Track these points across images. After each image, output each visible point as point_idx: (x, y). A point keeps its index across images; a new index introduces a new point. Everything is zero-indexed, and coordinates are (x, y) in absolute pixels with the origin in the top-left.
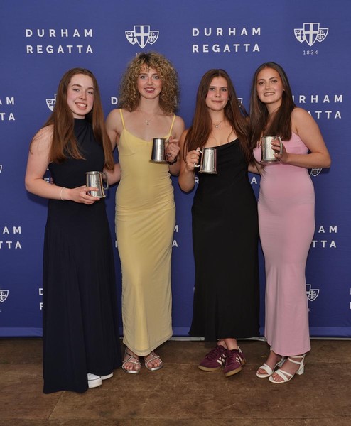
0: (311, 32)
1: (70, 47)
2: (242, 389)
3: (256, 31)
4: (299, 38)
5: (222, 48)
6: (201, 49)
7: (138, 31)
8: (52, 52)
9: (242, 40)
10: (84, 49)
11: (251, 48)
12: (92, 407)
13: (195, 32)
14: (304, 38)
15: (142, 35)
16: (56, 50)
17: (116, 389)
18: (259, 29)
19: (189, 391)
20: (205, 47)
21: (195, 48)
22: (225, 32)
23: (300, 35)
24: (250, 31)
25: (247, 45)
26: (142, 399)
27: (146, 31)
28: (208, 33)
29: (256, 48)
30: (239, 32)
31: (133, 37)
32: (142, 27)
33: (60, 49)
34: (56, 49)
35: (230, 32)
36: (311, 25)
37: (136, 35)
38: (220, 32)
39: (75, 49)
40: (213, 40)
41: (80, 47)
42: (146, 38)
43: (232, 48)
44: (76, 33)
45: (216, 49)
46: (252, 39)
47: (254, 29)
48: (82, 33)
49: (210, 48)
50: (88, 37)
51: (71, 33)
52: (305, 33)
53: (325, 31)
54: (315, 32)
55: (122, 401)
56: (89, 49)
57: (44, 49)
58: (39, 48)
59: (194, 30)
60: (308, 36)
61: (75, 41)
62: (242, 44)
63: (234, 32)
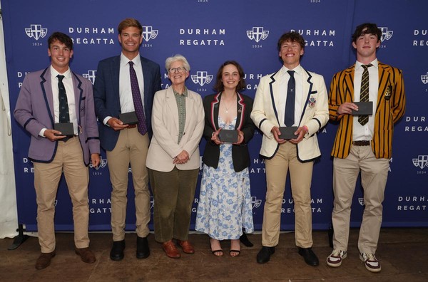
0: (258, 33)
1: (99, 40)
2: (212, 264)
3: (222, 32)
4: (250, 37)
5: (199, 42)
6: (185, 42)
7: (144, 30)
8: (87, 42)
9: (213, 37)
10: (108, 41)
11: (218, 43)
12: (114, 276)
13: (182, 32)
14: (253, 37)
15: (147, 33)
17: (129, 265)
18: (224, 30)
19: (177, 266)
20: (188, 41)
21: (182, 42)
22: (202, 32)
23: (251, 35)
24: (218, 32)
25: (216, 41)
26: (147, 271)
27: (149, 30)
28: (190, 32)
29: (222, 43)
30: (210, 32)
32: (147, 28)
33: (92, 41)
34: (89, 41)
35: (205, 32)
38: (198, 32)
39: (102, 41)
40: (194, 37)
41: (105, 40)
42: (149, 35)
43: (206, 42)
44: (103, 31)
45: (196, 43)
46: (219, 37)
48: (107, 31)
49: (192, 42)
50: (111, 33)
51: (99, 31)
52: (253, 33)
53: (267, 33)
54: (260, 33)
55: (134, 272)
56: (112, 42)
57: (81, 41)
58: (78, 40)
59: (181, 30)
60: (255, 36)
61: (102, 36)
62: (212, 41)
63: (208, 32)
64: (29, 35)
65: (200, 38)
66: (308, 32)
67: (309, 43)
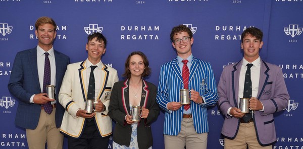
3: (157, 28)
5: (137, 37)
6: (126, 37)
7: (91, 27)
9: (149, 33)
10: (61, 37)
11: (154, 37)
13: (123, 28)
15: (93, 29)
18: (158, 27)
20: (128, 37)
21: (123, 37)
22: (140, 28)
24: (153, 28)
25: (151, 36)
27: (96, 27)
28: (130, 29)
29: (157, 38)
30: (147, 28)
31: (89, 31)
32: (93, 25)
35: (142, 28)
36: (187, 25)
37: (90, 29)
38: (136, 28)
40: (133, 32)
42: (96, 31)
43: (143, 37)
45: (134, 38)
46: (154, 33)
47: (155, 27)
48: (60, 28)
49: (131, 37)
50: (64, 30)
56: (64, 37)
59: (122, 27)
62: (148, 36)
63: (144, 28)
65: (138, 33)
66: (231, 28)
67: (232, 38)
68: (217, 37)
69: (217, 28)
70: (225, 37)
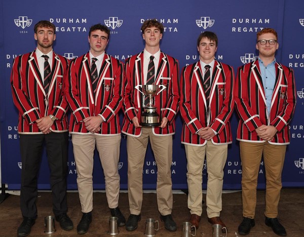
0: (205, 22)
1: (74, 28)
3: (176, 21)
7: (111, 20)
8: (64, 30)
9: (168, 25)
10: (81, 29)
11: (173, 30)
13: (142, 21)
14: (202, 25)
15: (113, 22)
16: (66, 29)
23: (199, 23)
24: (172, 21)
25: (170, 28)
27: (116, 20)
29: (176, 30)
30: (166, 21)
31: (109, 23)
32: (113, 18)
33: (69, 29)
35: (161, 21)
36: (205, 18)
39: (76, 29)
41: (79, 28)
42: (115, 24)
44: (78, 21)
46: (173, 25)
47: (174, 20)
48: (80, 21)
50: (84, 23)
51: (75, 21)
52: (202, 22)
53: (213, 21)
54: (207, 22)
56: (84, 29)
57: (60, 29)
60: (203, 24)
61: (77, 25)
62: (168, 28)
63: (163, 21)
64: (17, 24)
66: (247, 21)
67: (248, 30)
68: (234, 29)
69: (234, 21)
70: (242, 30)
